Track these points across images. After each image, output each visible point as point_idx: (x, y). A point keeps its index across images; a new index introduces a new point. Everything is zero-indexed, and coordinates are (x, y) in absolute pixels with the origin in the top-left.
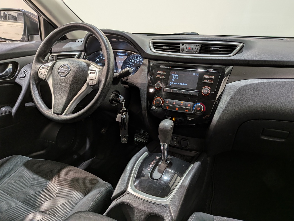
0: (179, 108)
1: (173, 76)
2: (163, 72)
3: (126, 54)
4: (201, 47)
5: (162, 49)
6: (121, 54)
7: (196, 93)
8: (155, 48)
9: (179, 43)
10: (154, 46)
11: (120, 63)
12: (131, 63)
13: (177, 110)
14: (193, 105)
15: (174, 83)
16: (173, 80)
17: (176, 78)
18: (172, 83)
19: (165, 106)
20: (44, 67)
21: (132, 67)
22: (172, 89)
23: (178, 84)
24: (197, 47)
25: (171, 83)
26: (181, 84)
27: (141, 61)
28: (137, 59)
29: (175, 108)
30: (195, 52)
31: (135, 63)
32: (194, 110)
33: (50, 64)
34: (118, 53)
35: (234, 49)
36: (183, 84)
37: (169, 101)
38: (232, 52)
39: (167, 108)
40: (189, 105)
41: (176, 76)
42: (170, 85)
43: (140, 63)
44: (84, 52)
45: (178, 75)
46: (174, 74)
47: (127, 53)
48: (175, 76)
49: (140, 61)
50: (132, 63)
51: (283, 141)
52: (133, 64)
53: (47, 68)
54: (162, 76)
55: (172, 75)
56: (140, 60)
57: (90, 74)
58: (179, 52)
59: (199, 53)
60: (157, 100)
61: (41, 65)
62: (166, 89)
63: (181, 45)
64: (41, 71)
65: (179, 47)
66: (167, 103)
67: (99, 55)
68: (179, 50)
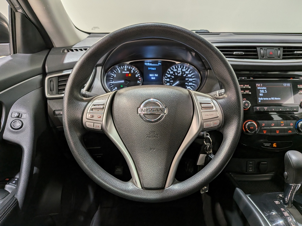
0: (280, 130)
1: (260, 89)
2: (245, 86)
3: (159, 64)
4: (284, 51)
5: (233, 55)
6: (151, 65)
7: (295, 108)
9: (255, 47)
11: (153, 77)
12: (169, 76)
13: (278, 133)
14: (296, 123)
15: (264, 99)
16: (261, 95)
17: (264, 91)
18: (262, 99)
19: (261, 130)
21: (172, 81)
22: (266, 108)
23: (270, 99)
24: (279, 52)
25: (259, 99)
26: (272, 99)
27: (184, 72)
28: (177, 70)
29: (274, 131)
30: (279, 58)
31: (175, 76)
32: (298, 129)
34: (146, 64)
36: (276, 99)
37: (265, 123)
39: (265, 132)
41: (264, 90)
42: (260, 101)
43: (182, 75)
45: (265, 88)
46: (260, 87)
47: (160, 62)
48: (262, 89)
49: (182, 72)
50: (171, 75)
52: (173, 77)
53: (103, 108)
54: (246, 91)
55: (258, 88)
56: (182, 70)
58: (258, 58)
59: (283, 59)
60: (249, 125)
61: (85, 103)
62: (258, 108)
63: (258, 49)
64: (89, 116)
65: (256, 51)
66: (264, 127)
67: (115, 69)
68: (257, 55)
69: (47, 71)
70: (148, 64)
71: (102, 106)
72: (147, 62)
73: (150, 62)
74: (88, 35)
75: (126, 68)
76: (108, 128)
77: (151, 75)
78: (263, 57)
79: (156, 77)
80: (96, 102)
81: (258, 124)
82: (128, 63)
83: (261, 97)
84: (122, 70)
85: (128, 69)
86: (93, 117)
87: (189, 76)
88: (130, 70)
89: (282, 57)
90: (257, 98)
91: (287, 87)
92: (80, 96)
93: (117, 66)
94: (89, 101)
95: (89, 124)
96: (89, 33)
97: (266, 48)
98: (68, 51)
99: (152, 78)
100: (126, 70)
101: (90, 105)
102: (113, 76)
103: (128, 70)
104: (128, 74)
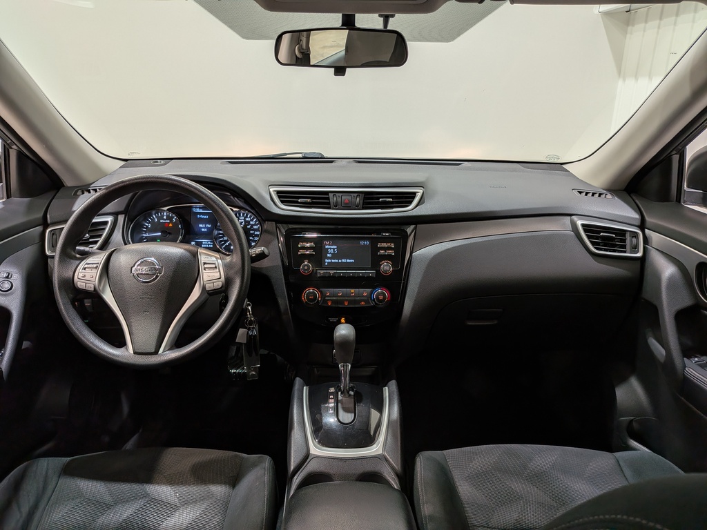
0: (350, 302)
1: (328, 249)
2: (309, 243)
4: (365, 198)
5: (297, 202)
6: (201, 211)
7: (371, 273)
8: (282, 202)
9: (327, 193)
10: (279, 197)
11: (203, 228)
13: (346, 304)
14: (371, 293)
15: (333, 261)
16: (328, 255)
17: (334, 251)
18: (329, 261)
19: (325, 301)
20: (86, 266)
22: (332, 272)
23: (340, 261)
24: (358, 199)
25: (326, 260)
26: (343, 261)
27: (249, 222)
29: (342, 302)
30: (357, 207)
32: (374, 300)
33: (100, 259)
34: (194, 210)
35: (413, 198)
36: (348, 261)
37: (328, 292)
38: (411, 202)
39: (329, 304)
40: (365, 294)
41: (334, 249)
42: (327, 264)
44: (124, 215)
45: (336, 247)
46: (329, 245)
48: (331, 249)
49: (246, 222)
51: (496, 322)
53: (97, 267)
54: (309, 251)
55: (326, 247)
56: (244, 219)
57: (204, 271)
58: (329, 208)
59: (364, 208)
60: (310, 292)
61: (78, 262)
62: (322, 272)
63: (331, 195)
64: (81, 275)
65: (328, 198)
66: (328, 296)
67: (150, 215)
68: (329, 203)
69: (49, 221)
70: (198, 210)
71: (95, 266)
72: (196, 208)
73: (200, 208)
74: (123, 163)
75: (165, 215)
76: (101, 288)
77: (201, 226)
78: (336, 206)
79: (208, 228)
80: (91, 260)
81: (321, 292)
82: (166, 208)
83: (328, 258)
84: (159, 218)
85: (168, 216)
86: (85, 276)
87: (255, 227)
88: (170, 218)
89: (361, 206)
90: (321, 259)
91: (365, 245)
92: (74, 254)
93: (154, 212)
94: (82, 260)
95: (80, 285)
96: (126, 160)
97: (340, 195)
98: (83, 193)
99: (203, 230)
100: (165, 217)
101: (83, 264)
102: (147, 227)
103: (168, 218)
104: (169, 223)
